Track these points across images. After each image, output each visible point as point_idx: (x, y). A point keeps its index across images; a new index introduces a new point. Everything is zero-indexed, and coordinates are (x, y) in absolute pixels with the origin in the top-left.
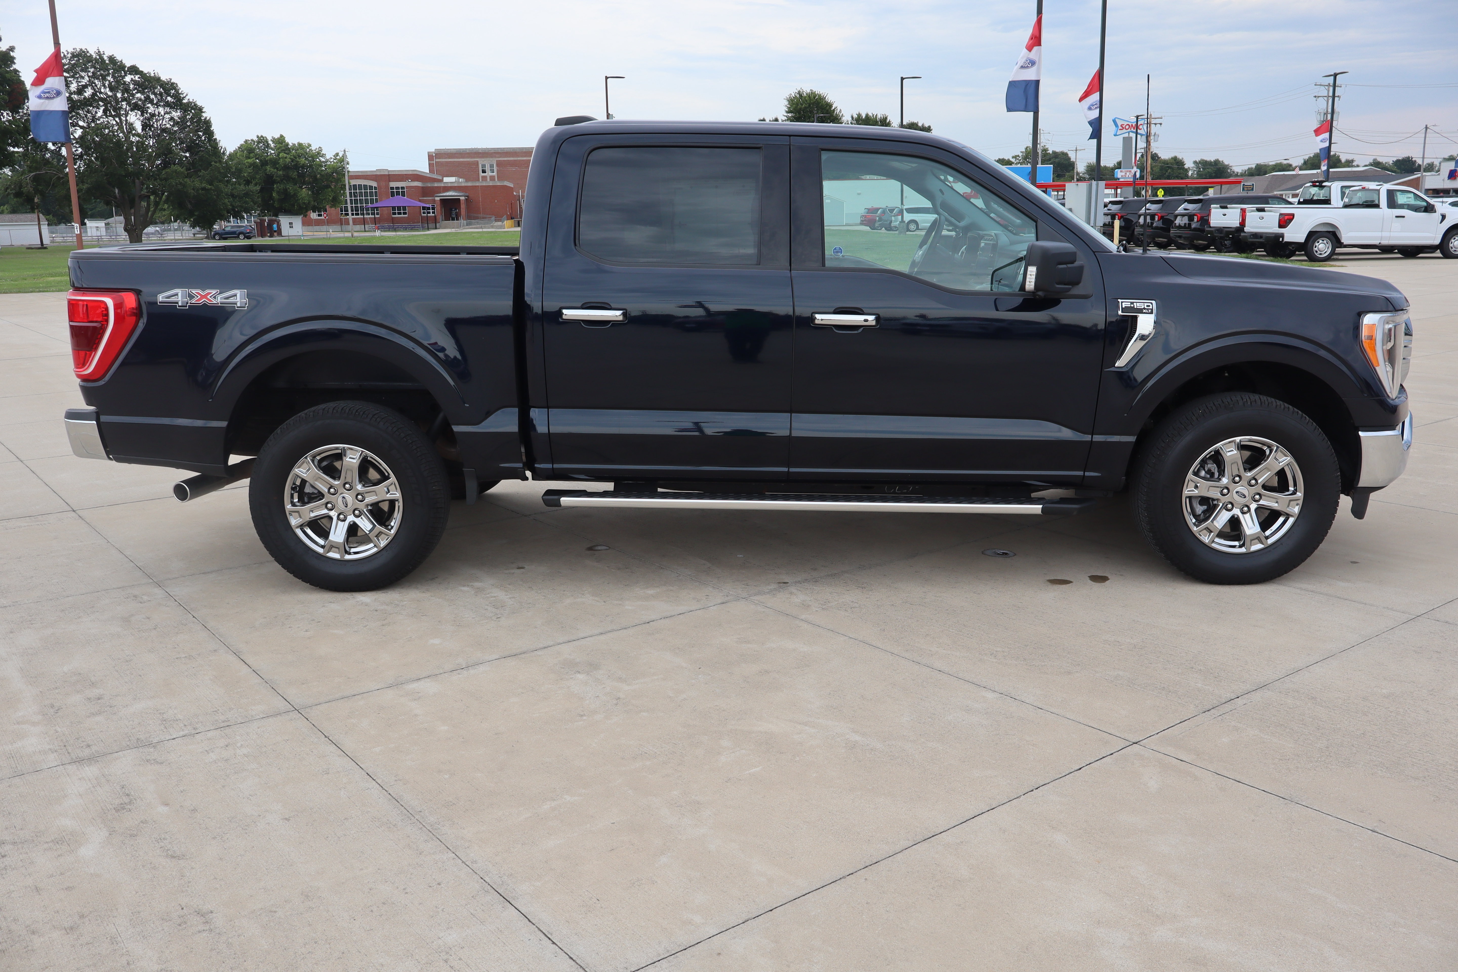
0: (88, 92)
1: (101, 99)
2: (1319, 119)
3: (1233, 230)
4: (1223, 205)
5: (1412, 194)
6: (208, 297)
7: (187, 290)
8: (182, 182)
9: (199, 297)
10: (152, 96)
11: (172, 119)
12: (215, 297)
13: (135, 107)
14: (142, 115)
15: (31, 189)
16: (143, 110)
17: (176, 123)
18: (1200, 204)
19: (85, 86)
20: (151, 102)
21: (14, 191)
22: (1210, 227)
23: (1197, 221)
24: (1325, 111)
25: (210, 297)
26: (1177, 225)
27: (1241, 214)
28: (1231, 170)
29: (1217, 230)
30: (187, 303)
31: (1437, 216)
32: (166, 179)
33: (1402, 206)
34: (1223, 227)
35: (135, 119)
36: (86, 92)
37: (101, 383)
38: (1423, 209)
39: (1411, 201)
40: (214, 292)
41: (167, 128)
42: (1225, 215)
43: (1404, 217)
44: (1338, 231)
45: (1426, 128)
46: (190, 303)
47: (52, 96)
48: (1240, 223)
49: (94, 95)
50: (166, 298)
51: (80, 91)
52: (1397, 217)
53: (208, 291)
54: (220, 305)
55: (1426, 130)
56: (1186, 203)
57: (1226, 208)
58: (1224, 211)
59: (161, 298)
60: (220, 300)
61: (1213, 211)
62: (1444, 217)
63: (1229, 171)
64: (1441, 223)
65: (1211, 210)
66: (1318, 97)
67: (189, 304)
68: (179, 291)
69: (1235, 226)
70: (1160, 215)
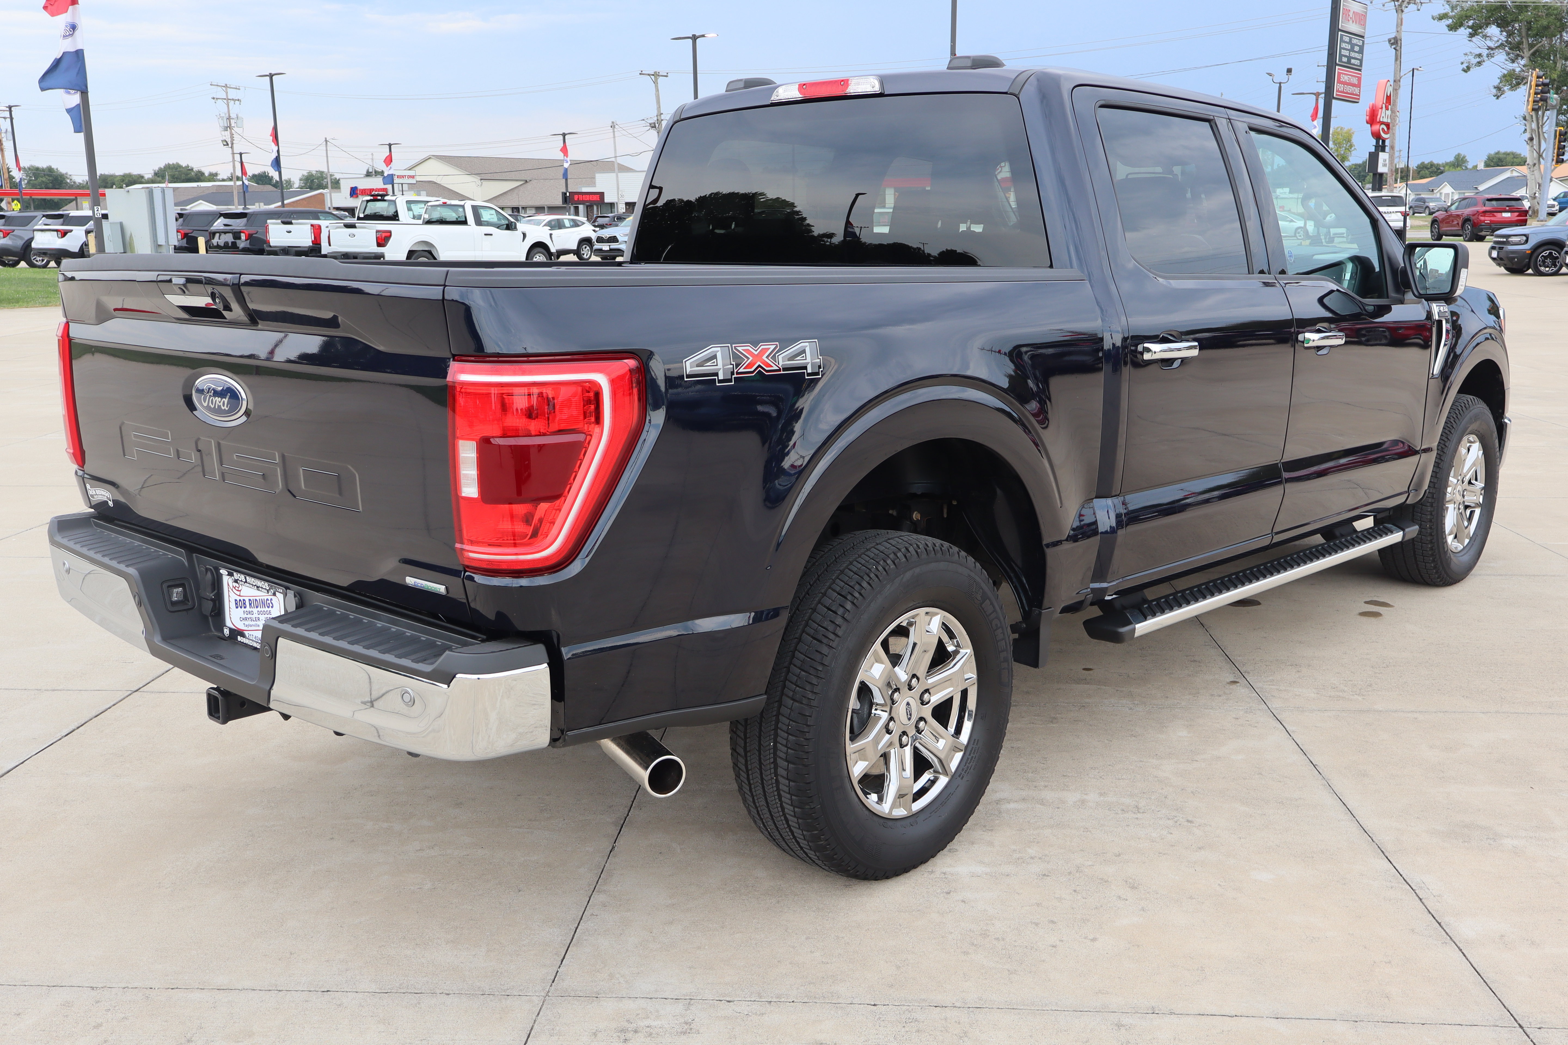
2: (222, 125)
3: (306, 249)
4: (285, 220)
5: (494, 211)
6: (764, 357)
7: (729, 345)
9: (751, 358)
12: (774, 357)
18: (245, 219)
22: (270, 246)
23: (246, 240)
24: (227, 115)
25: (767, 357)
26: (215, 244)
27: (312, 231)
28: (71, 180)
29: (282, 250)
30: (732, 373)
31: (518, 234)
33: (488, 224)
34: (289, 247)
37: (576, 567)
38: (505, 226)
39: (494, 219)
40: (773, 347)
42: (290, 232)
43: (491, 235)
44: (435, 251)
45: (326, 141)
46: (738, 373)
48: (312, 241)
50: (698, 366)
52: (485, 235)
53: (762, 346)
54: (782, 372)
55: (327, 143)
56: (222, 218)
57: (291, 223)
58: (288, 227)
59: (690, 366)
60: (782, 360)
61: (271, 227)
62: (524, 235)
63: (68, 181)
64: (523, 241)
65: (268, 226)
66: (217, 99)
67: (735, 376)
68: (716, 349)
69: (308, 245)
70: (183, 232)
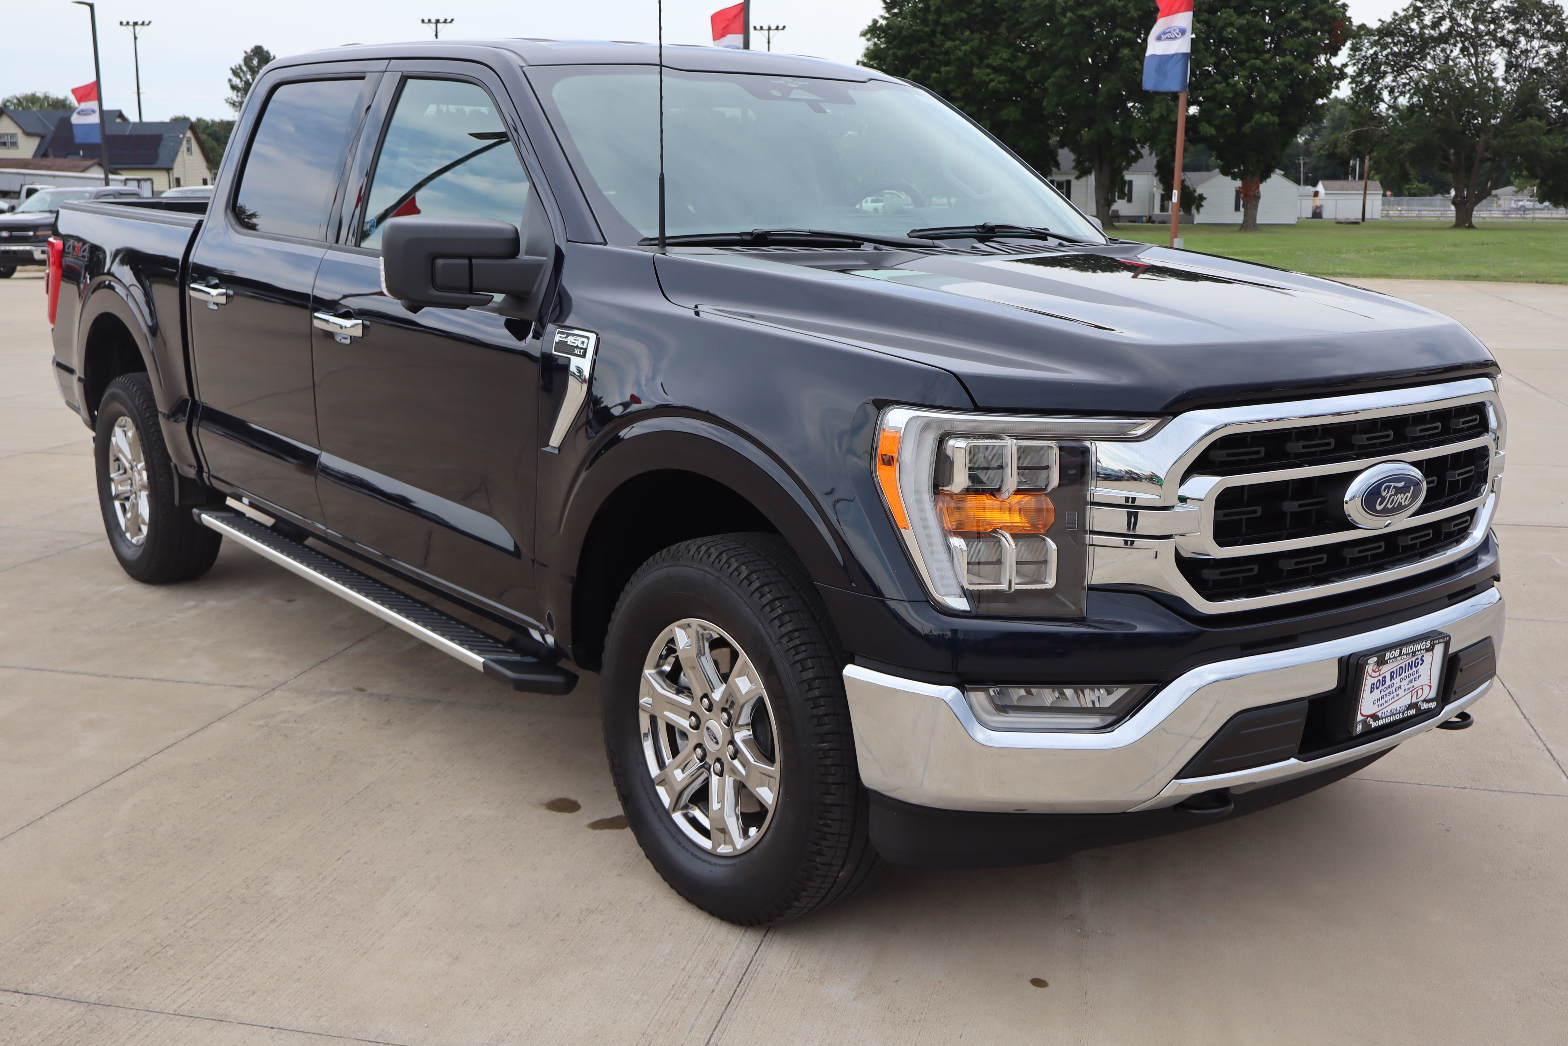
0: (1446, 26)
1: (1461, 34)
8: (1536, 140)
10: (1528, 26)
11: (1548, 54)
13: (1502, 42)
14: (1510, 53)
15: (1346, 150)
16: (1511, 46)
17: (1551, 61)
19: (1443, 18)
20: (1526, 33)
21: (1326, 153)
32: (1514, 136)
35: (1498, 58)
36: (1441, 25)
41: (1539, 68)
47: (1174, 36)
49: (1451, 29)
51: (1436, 24)
